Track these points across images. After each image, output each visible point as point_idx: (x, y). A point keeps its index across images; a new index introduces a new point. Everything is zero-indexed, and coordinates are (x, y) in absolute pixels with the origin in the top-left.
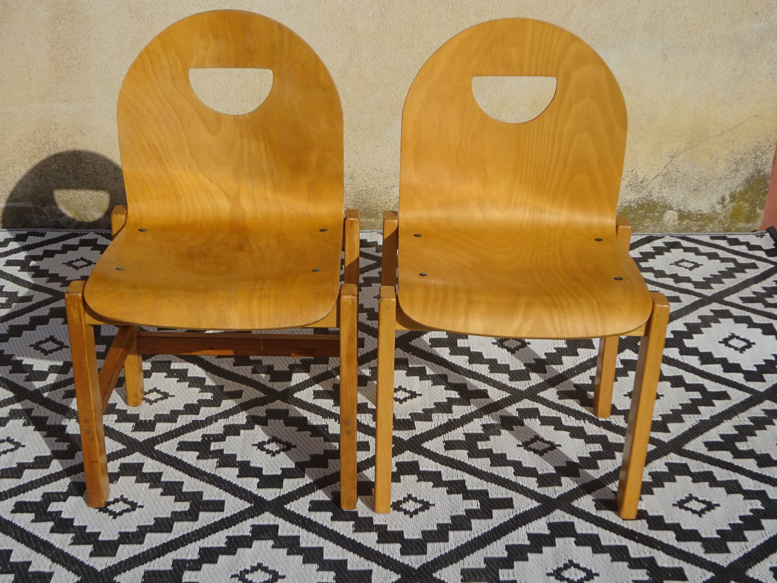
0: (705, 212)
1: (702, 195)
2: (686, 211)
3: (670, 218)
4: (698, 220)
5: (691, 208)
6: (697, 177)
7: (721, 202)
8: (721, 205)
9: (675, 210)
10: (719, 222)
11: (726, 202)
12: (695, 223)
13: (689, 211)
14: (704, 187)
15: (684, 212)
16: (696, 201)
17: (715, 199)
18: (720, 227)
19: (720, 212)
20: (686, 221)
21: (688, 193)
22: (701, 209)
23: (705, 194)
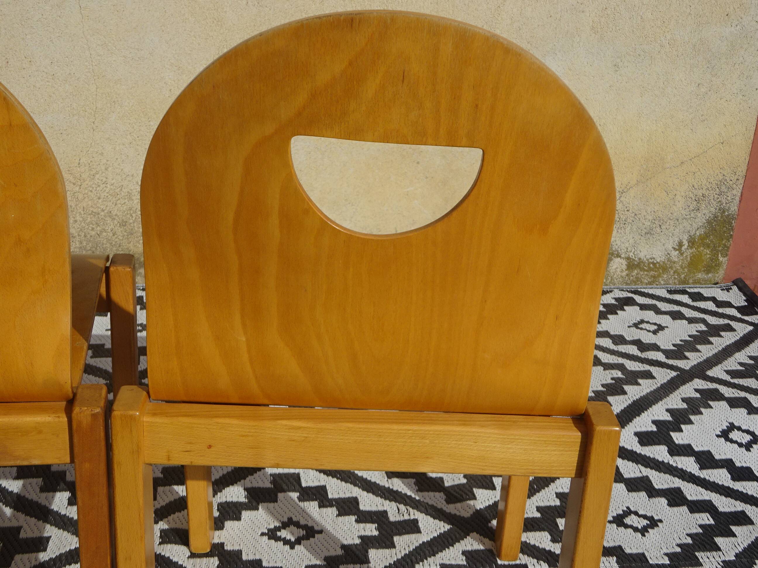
0: (658, 261)
1: (655, 240)
2: (636, 259)
3: (617, 268)
4: (650, 269)
5: (642, 255)
6: (651, 218)
7: (677, 247)
8: (677, 252)
9: (623, 258)
10: (674, 272)
11: (683, 248)
12: (646, 273)
13: (640, 259)
14: (658, 230)
15: (633, 260)
16: (648, 246)
17: (670, 244)
18: (675, 278)
19: (676, 260)
20: (636, 272)
21: (640, 237)
22: (654, 256)
23: (659, 238)
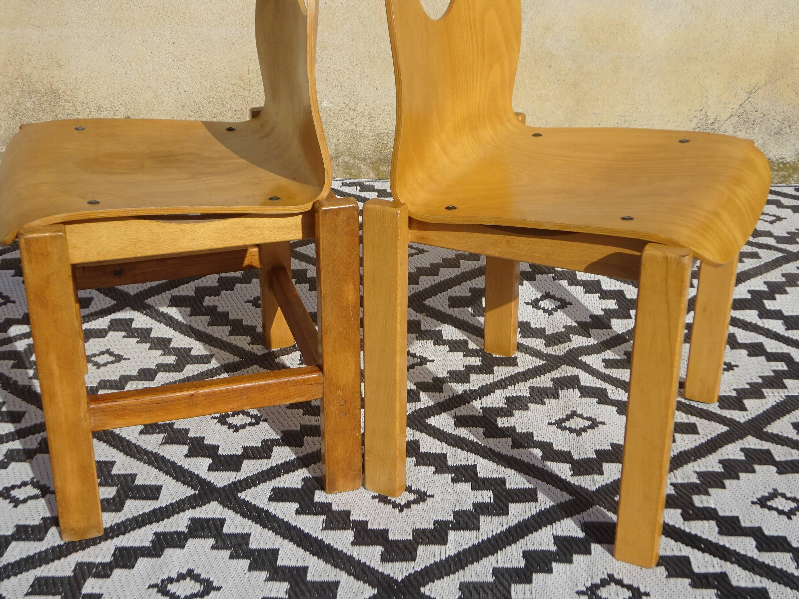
0: (788, 161)
4: (780, 170)
5: (771, 155)
6: (780, 118)
12: (775, 173)
14: (788, 130)
16: (777, 146)
21: (769, 137)
22: (784, 156)
23: (788, 138)
